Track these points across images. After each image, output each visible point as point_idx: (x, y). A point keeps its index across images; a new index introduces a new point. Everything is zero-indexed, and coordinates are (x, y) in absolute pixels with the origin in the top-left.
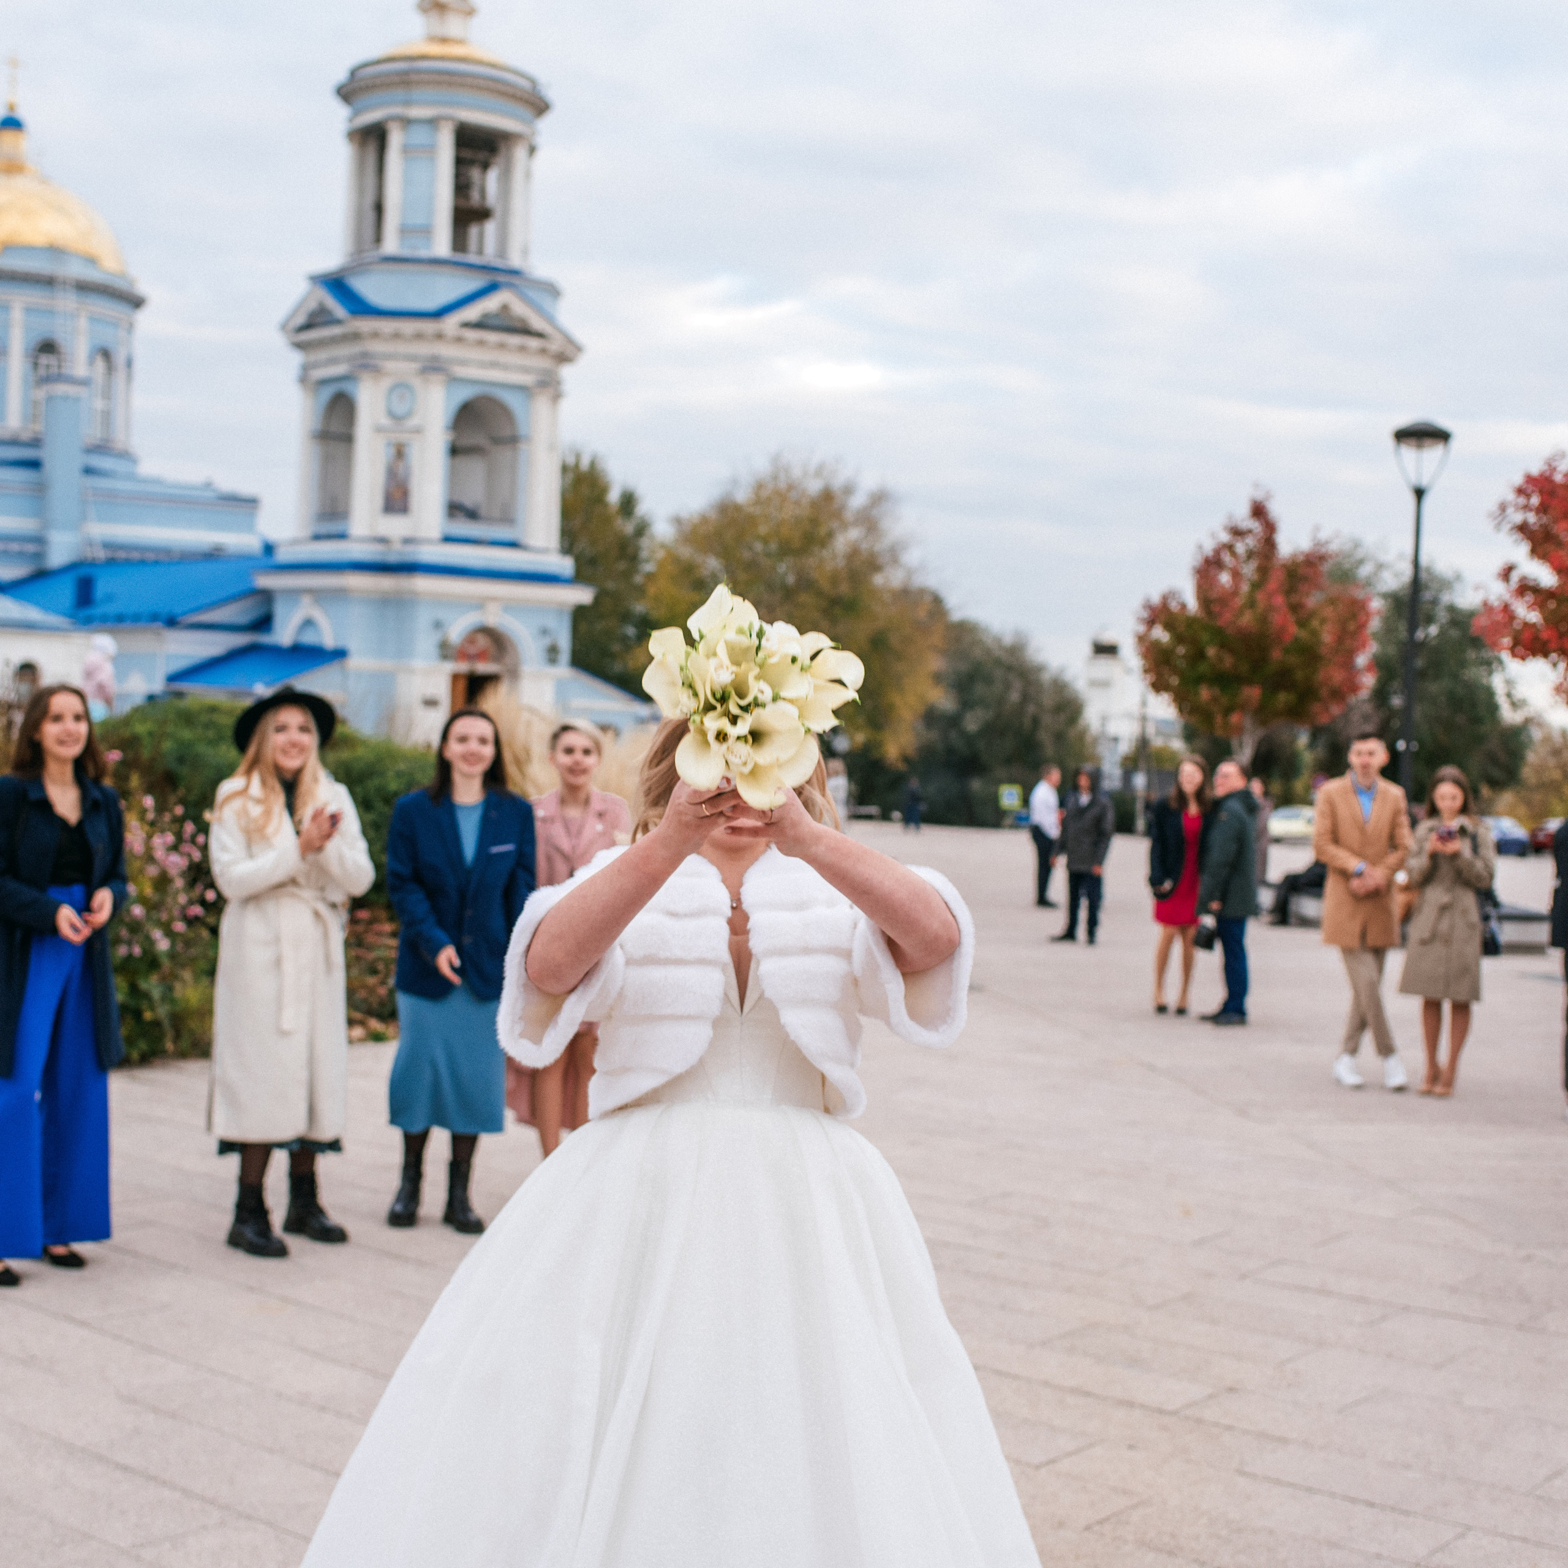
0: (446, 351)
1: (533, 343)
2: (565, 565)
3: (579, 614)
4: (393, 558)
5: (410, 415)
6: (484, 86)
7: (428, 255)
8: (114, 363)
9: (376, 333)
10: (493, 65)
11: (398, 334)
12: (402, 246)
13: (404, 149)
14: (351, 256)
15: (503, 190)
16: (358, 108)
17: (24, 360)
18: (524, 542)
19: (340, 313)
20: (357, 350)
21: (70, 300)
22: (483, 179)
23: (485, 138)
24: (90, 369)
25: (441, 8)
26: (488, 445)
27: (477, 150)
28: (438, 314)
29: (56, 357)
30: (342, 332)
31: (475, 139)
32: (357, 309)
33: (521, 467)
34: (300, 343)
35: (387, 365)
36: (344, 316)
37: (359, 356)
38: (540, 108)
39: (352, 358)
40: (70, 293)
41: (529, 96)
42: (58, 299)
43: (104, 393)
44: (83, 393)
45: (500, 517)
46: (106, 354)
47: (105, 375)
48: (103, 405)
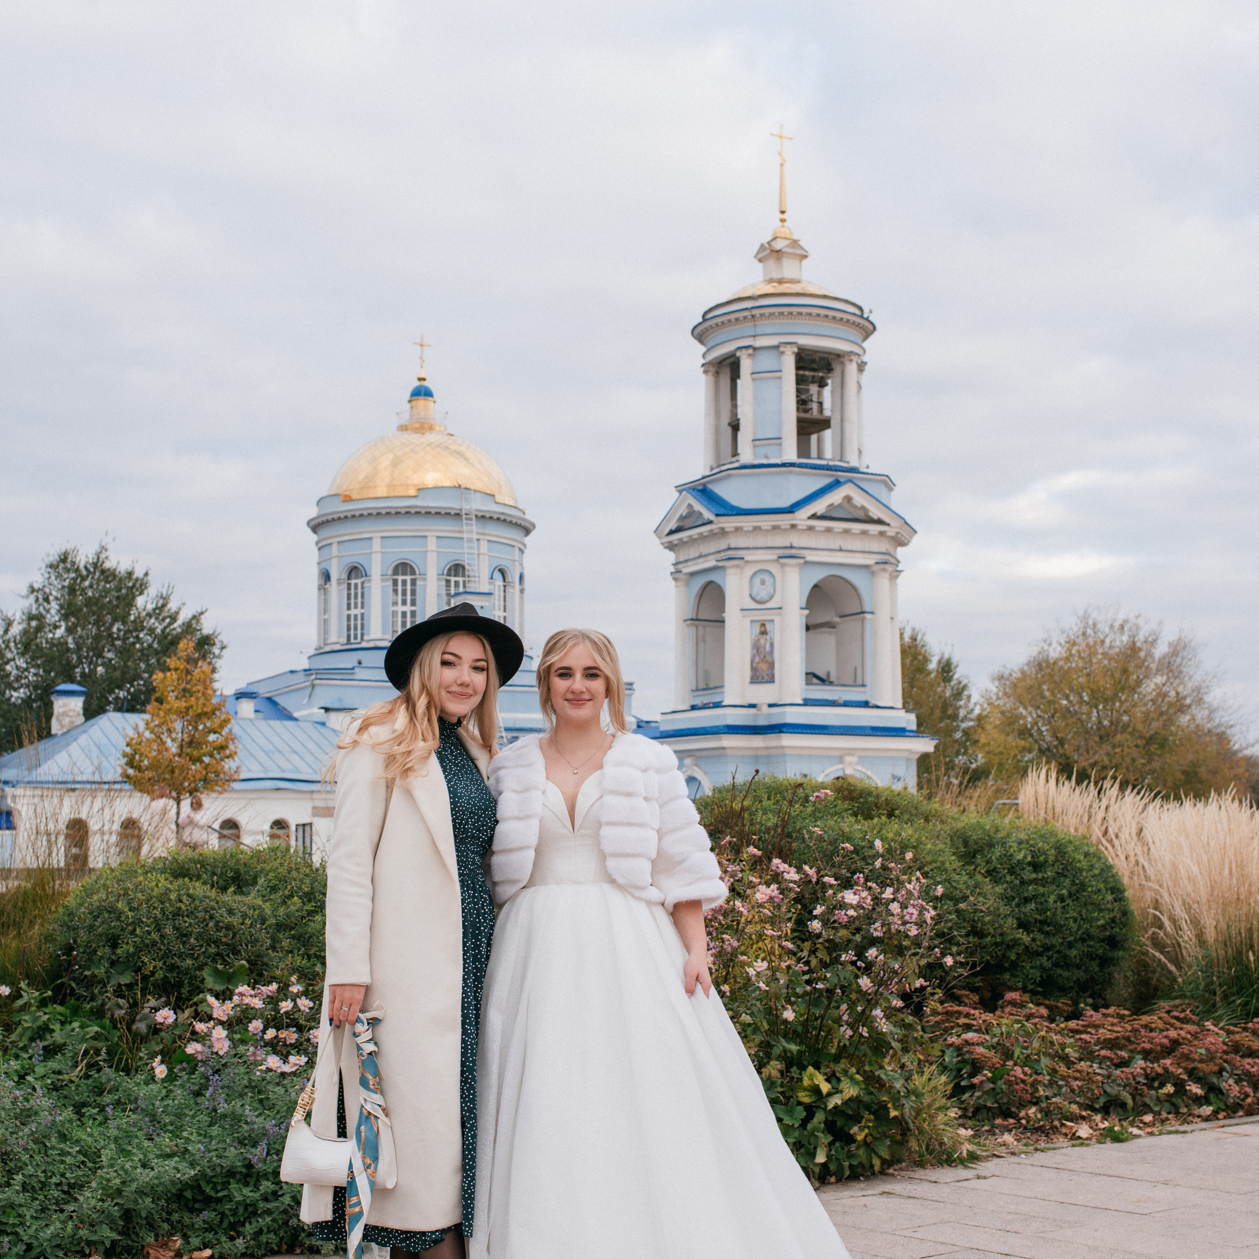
0: (797, 540)
1: (874, 529)
2: (909, 720)
3: (924, 762)
4: (762, 722)
5: (771, 598)
6: (818, 315)
7: (779, 461)
8: (509, 579)
9: (738, 529)
10: (825, 297)
11: (757, 529)
12: (755, 455)
13: (753, 373)
14: (712, 469)
15: (839, 401)
16: (710, 344)
17: (439, 579)
18: (873, 702)
19: (708, 515)
20: (723, 546)
21: (474, 528)
22: (819, 394)
23: (821, 358)
24: (490, 583)
25: (778, 254)
26: (837, 619)
27: (814, 370)
28: (791, 510)
29: (464, 576)
30: (711, 531)
31: (813, 361)
32: (722, 511)
33: (867, 636)
34: (670, 542)
35: (749, 556)
36: (712, 517)
37: (724, 551)
38: (867, 329)
39: (719, 552)
40: (474, 522)
41: (859, 320)
42: (465, 528)
43: (502, 603)
44: (486, 603)
45: (851, 682)
46: (502, 572)
47: (502, 588)
48: (501, 614)
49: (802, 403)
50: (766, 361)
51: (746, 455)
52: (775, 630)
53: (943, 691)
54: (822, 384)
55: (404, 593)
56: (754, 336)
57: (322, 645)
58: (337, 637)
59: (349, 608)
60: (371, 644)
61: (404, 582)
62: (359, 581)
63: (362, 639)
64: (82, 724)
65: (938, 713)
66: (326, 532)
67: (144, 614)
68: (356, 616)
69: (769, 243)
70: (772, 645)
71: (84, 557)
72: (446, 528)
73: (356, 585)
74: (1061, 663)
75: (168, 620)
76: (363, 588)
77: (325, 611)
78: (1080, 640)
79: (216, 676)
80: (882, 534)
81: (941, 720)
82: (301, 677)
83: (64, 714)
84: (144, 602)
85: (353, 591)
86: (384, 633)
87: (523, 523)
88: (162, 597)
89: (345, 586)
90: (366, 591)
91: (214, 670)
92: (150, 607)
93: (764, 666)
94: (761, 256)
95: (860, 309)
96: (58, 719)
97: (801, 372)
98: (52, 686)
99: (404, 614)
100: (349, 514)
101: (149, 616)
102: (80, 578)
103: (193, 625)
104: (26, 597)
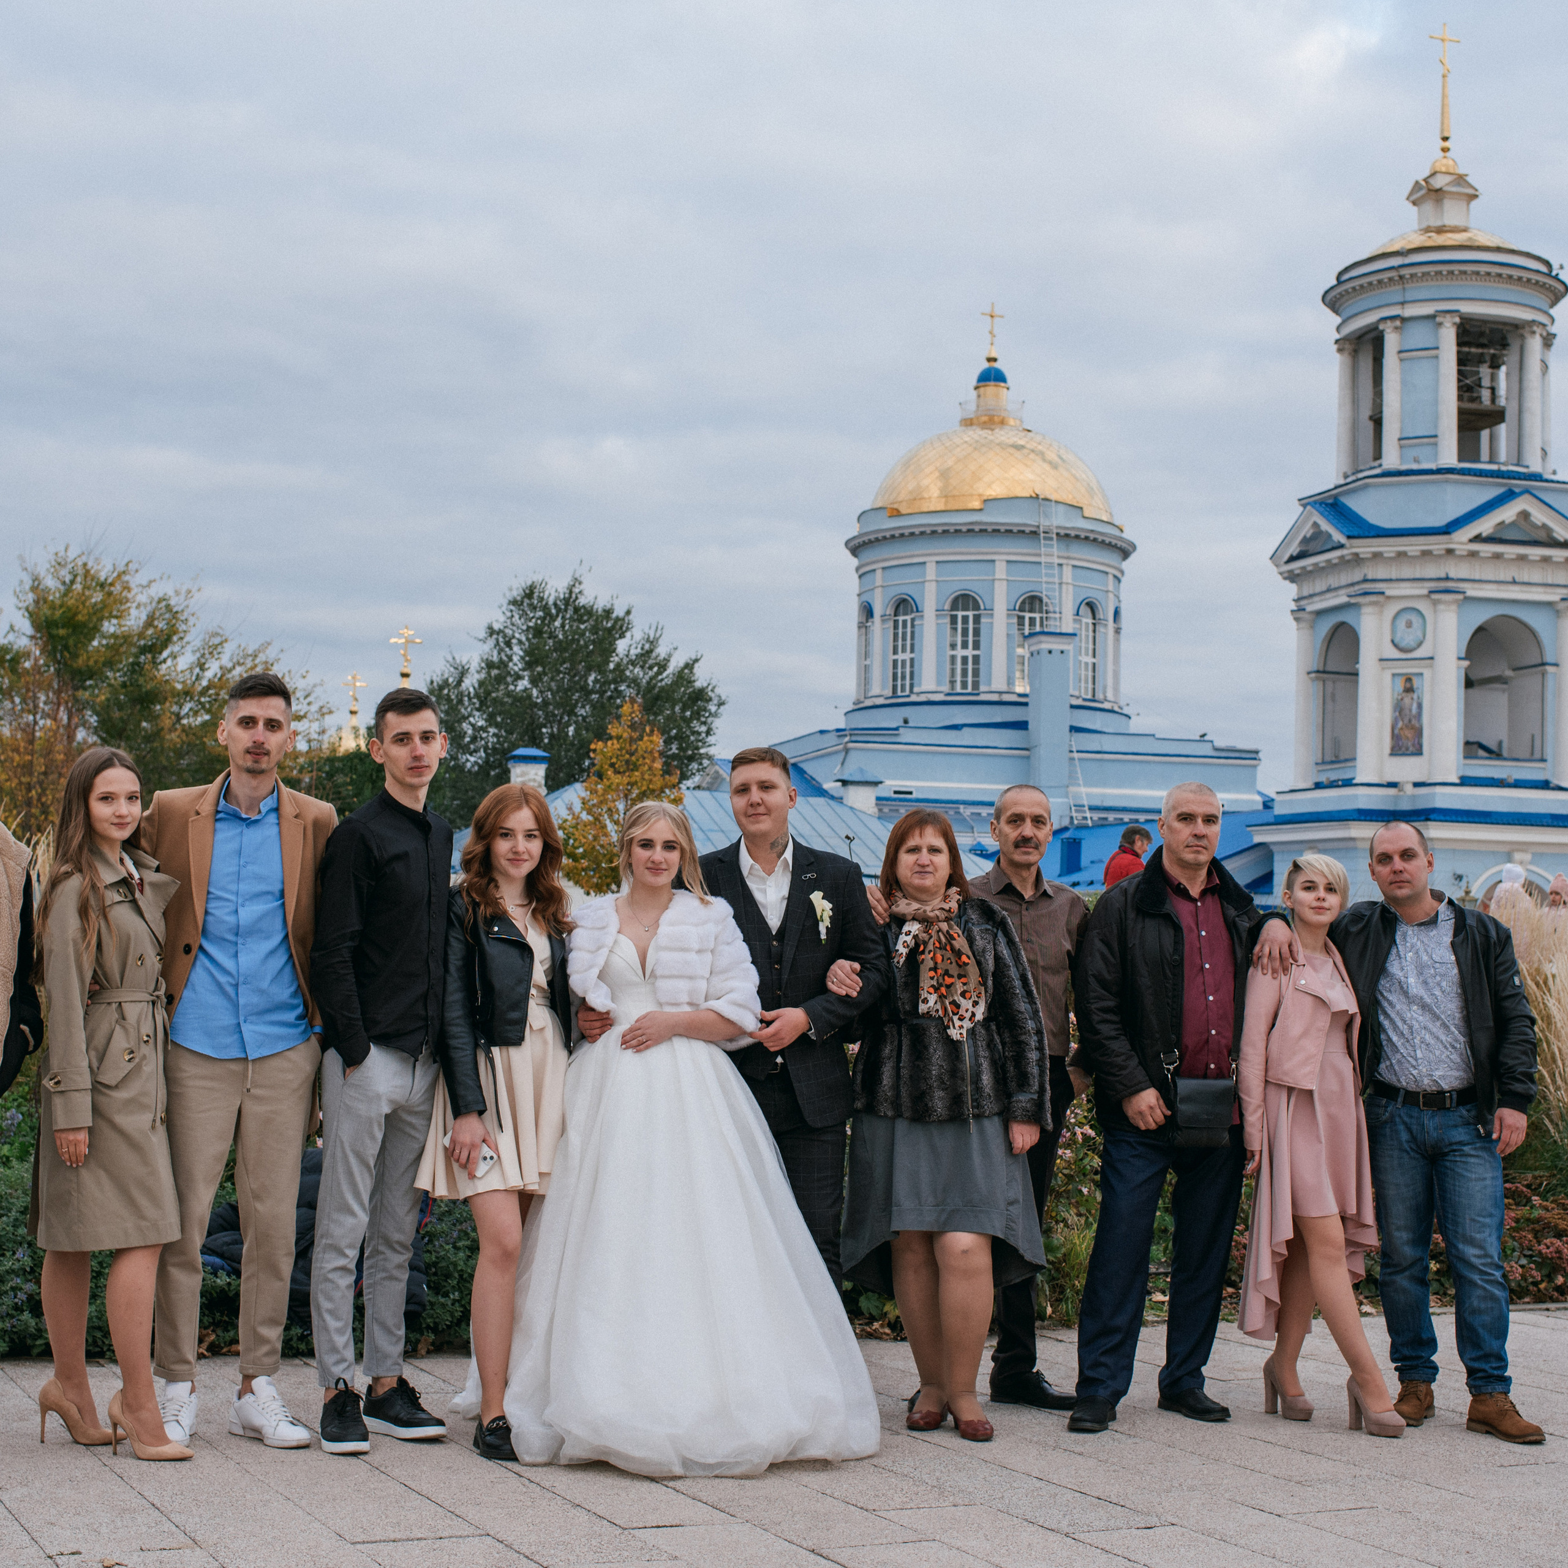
0: (1455, 569)
1: (1559, 554)
4: (1405, 805)
5: (1420, 644)
6: (1489, 274)
7: (1433, 466)
8: (1100, 615)
9: (1377, 556)
10: (1499, 250)
11: (1401, 555)
12: (1403, 459)
13: (1400, 352)
14: (1346, 476)
15: (1516, 385)
16: (1346, 314)
17: (1009, 616)
18: (1556, 782)
19: (1338, 537)
20: (1357, 576)
21: (1055, 550)
22: (1494, 378)
23: (1492, 331)
24: (1075, 620)
25: (1437, 194)
26: (1509, 673)
27: (1483, 346)
28: (1447, 530)
29: (1041, 611)
30: (1342, 557)
31: (1482, 334)
32: (1355, 531)
33: (1549, 696)
34: (1291, 571)
35: (1391, 590)
36: (1343, 540)
37: (1358, 583)
38: (1558, 292)
39: (1352, 585)
40: (1055, 542)
41: (1543, 279)
42: (1043, 550)
43: (1091, 646)
44: (1068, 646)
45: (1527, 755)
46: (1091, 606)
47: (1091, 627)
48: (1090, 660)
49: (1467, 389)
50: (1418, 336)
51: (1391, 459)
52: (1425, 687)
54: (1495, 365)
55: (965, 633)
56: (1403, 303)
57: (862, 698)
58: (880, 688)
59: (895, 652)
60: (923, 698)
61: (965, 619)
62: (908, 618)
63: (911, 691)
66: (869, 555)
67: (625, 661)
68: (904, 662)
69: (1425, 180)
70: (1420, 706)
71: (555, 588)
72: (1019, 550)
75: (656, 669)
76: (913, 626)
77: (867, 655)
79: (711, 739)
82: (832, 739)
84: (622, 646)
85: (900, 631)
86: (939, 683)
87: (1119, 544)
88: (648, 640)
89: (891, 624)
90: (917, 629)
91: (708, 733)
92: (634, 652)
94: (1415, 196)
95: (1547, 263)
97: (1466, 349)
98: (510, 750)
99: (965, 660)
100: (897, 533)
101: (633, 663)
102: (549, 617)
103: (685, 675)
104: (484, 641)
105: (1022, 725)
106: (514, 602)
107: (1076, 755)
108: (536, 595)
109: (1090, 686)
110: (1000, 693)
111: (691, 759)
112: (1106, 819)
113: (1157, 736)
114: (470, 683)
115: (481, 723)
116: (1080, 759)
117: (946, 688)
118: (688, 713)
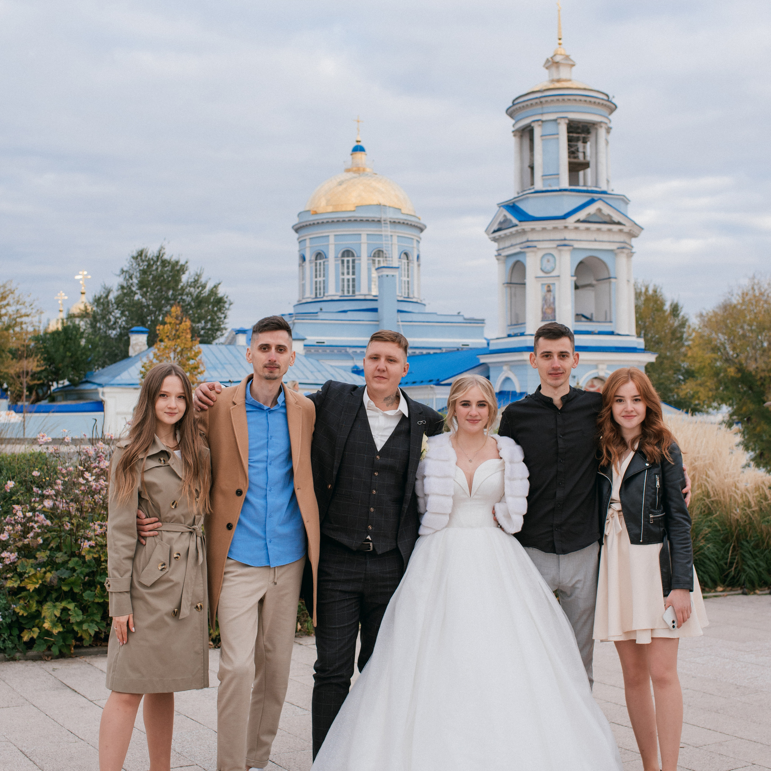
0: (569, 235)
1: (615, 228)
2: (640, 343)
3: (650, 367)
5: (553, 270)
6: (580, 100)
7: (557, 188)
8: (410, 258)
9: (533, 230)
10: (585, 89)
11: (544, 229)
12: (544, 185)
13: (542, 136)
14: (518, 193)
15: (594, 151)
16: (517, 119)
17: (368, 260)
18: (617, 332)
19: (515, 221)
20: (524, 239)
21: (389, 229)
22: (584, 147)
23: (583, 126)
24: (399, 261)
25: (557, 64)
27: (579, 133)
28: (564, 217)
29: (383, 257)
30: (517, 231)
31: (578, 128)
32: (523, 219)
33: (613, 292)
34: (494, 238)
35: (540, 245)
36: (517, 222)
37: (525, 242)
38: (612, 108)
39: (522, 243)
40: (389, 225)
41: (605, 103)
42: (383, 229)
43: (406, 273)
44: (396, 273)
45: (603, 320)
46: (406, 254)
47: (406, 264)
48: (406, 279)
49: (572, 152)
50: (550, 128)
51: (539, 185)
52: (556, 290)
53: (674, 323)
54: (585, 142)
55: (348, 268)
56: (542, 114)
57: (301, 299)
58: (309, 295)
59: (316, 277)
60: (329, 298)
61: (348, 261)
62: (322, 261)
63: (324, 295)
64: (147, 350)
65: (669, 336)
66: (304, 232)
67: (186, 285)
68: (320, 282)
69: (552, 58)
70: (554, 298)
71: (152, 251)
72: (372, 229)
73: (320, 263)
74: (739, 307)
75: (200, 288)
76: (324, 265)
77: (303, 278)
78: (751, 292)
79: (226, 321)
80: (621, 231)
81: (672, 340)
83: (136, 344)
84: (185, 278)
85: (318, 267)
86: (337, 291)
87: (419, 225)
88: (197, 275)
89: (314, 264)
90: (326, 267)
91: (225, 318)
92: (190, 281)
93: (549, 311)
94: (547, 65)
95: (607, 96)
96: (132, 347)
97: (571, 135)
98: (131, 328)
99: (348, 280)
100: (316, 222)
101: (190, 286)
102: (149, 266)
103: (213, 292)
104: (119, 276)
105: (375, 310)
106: (133, 258)
107: (400, 323)
108: (143, 255)
109: (407, 291)
110: (365, 295)
111: (217, 330)
112: (415, 353)
113: (438, 313)
114: (112, 297)
115: (118, 315)
116: (403, 325)
117: (340, 293)
118: (215, 309)
